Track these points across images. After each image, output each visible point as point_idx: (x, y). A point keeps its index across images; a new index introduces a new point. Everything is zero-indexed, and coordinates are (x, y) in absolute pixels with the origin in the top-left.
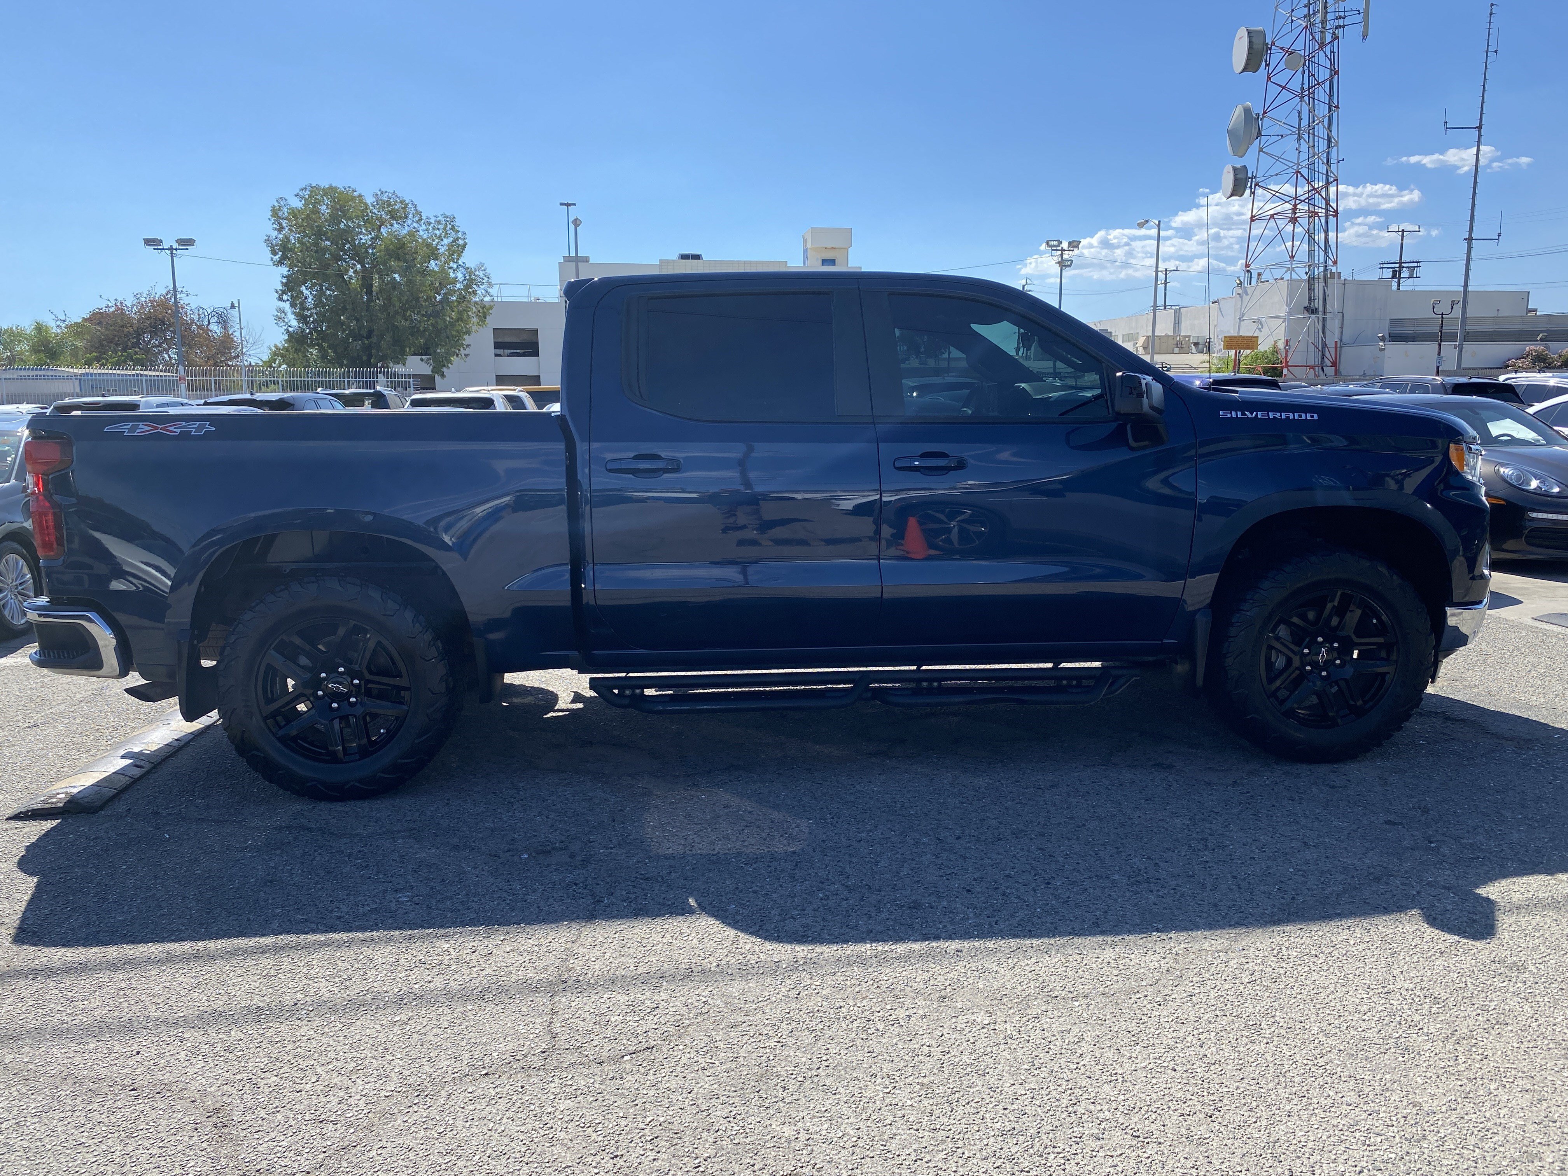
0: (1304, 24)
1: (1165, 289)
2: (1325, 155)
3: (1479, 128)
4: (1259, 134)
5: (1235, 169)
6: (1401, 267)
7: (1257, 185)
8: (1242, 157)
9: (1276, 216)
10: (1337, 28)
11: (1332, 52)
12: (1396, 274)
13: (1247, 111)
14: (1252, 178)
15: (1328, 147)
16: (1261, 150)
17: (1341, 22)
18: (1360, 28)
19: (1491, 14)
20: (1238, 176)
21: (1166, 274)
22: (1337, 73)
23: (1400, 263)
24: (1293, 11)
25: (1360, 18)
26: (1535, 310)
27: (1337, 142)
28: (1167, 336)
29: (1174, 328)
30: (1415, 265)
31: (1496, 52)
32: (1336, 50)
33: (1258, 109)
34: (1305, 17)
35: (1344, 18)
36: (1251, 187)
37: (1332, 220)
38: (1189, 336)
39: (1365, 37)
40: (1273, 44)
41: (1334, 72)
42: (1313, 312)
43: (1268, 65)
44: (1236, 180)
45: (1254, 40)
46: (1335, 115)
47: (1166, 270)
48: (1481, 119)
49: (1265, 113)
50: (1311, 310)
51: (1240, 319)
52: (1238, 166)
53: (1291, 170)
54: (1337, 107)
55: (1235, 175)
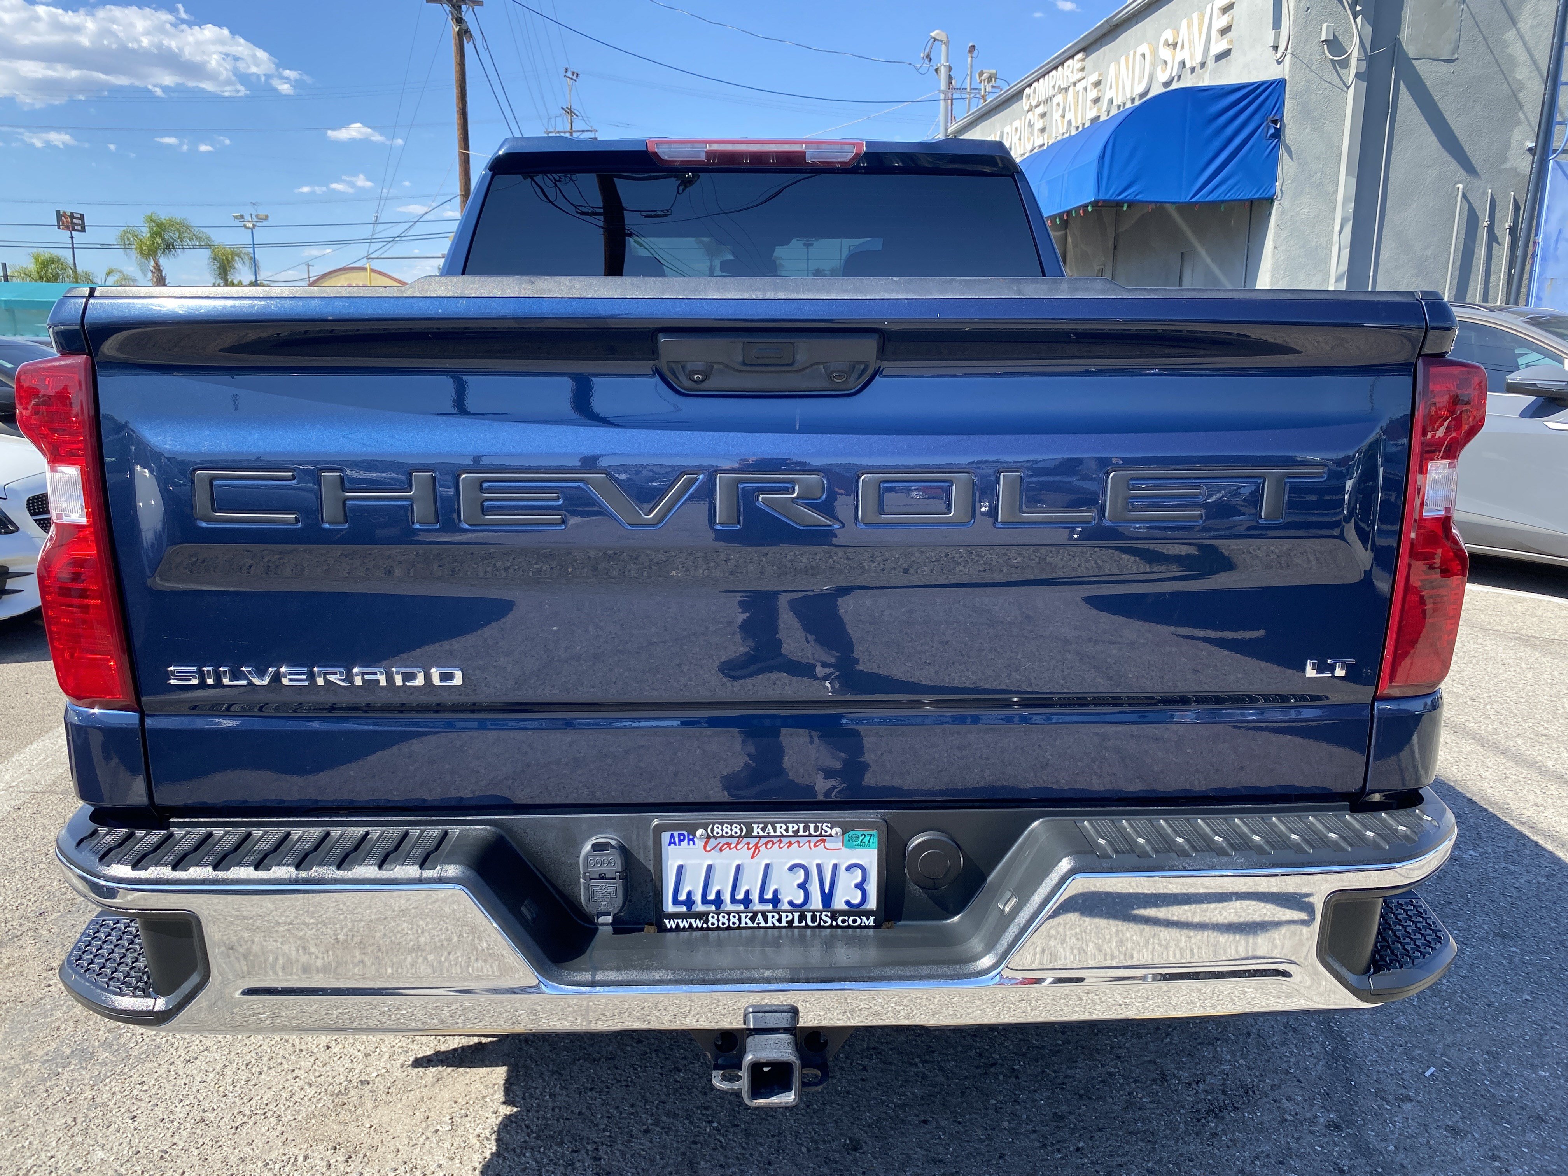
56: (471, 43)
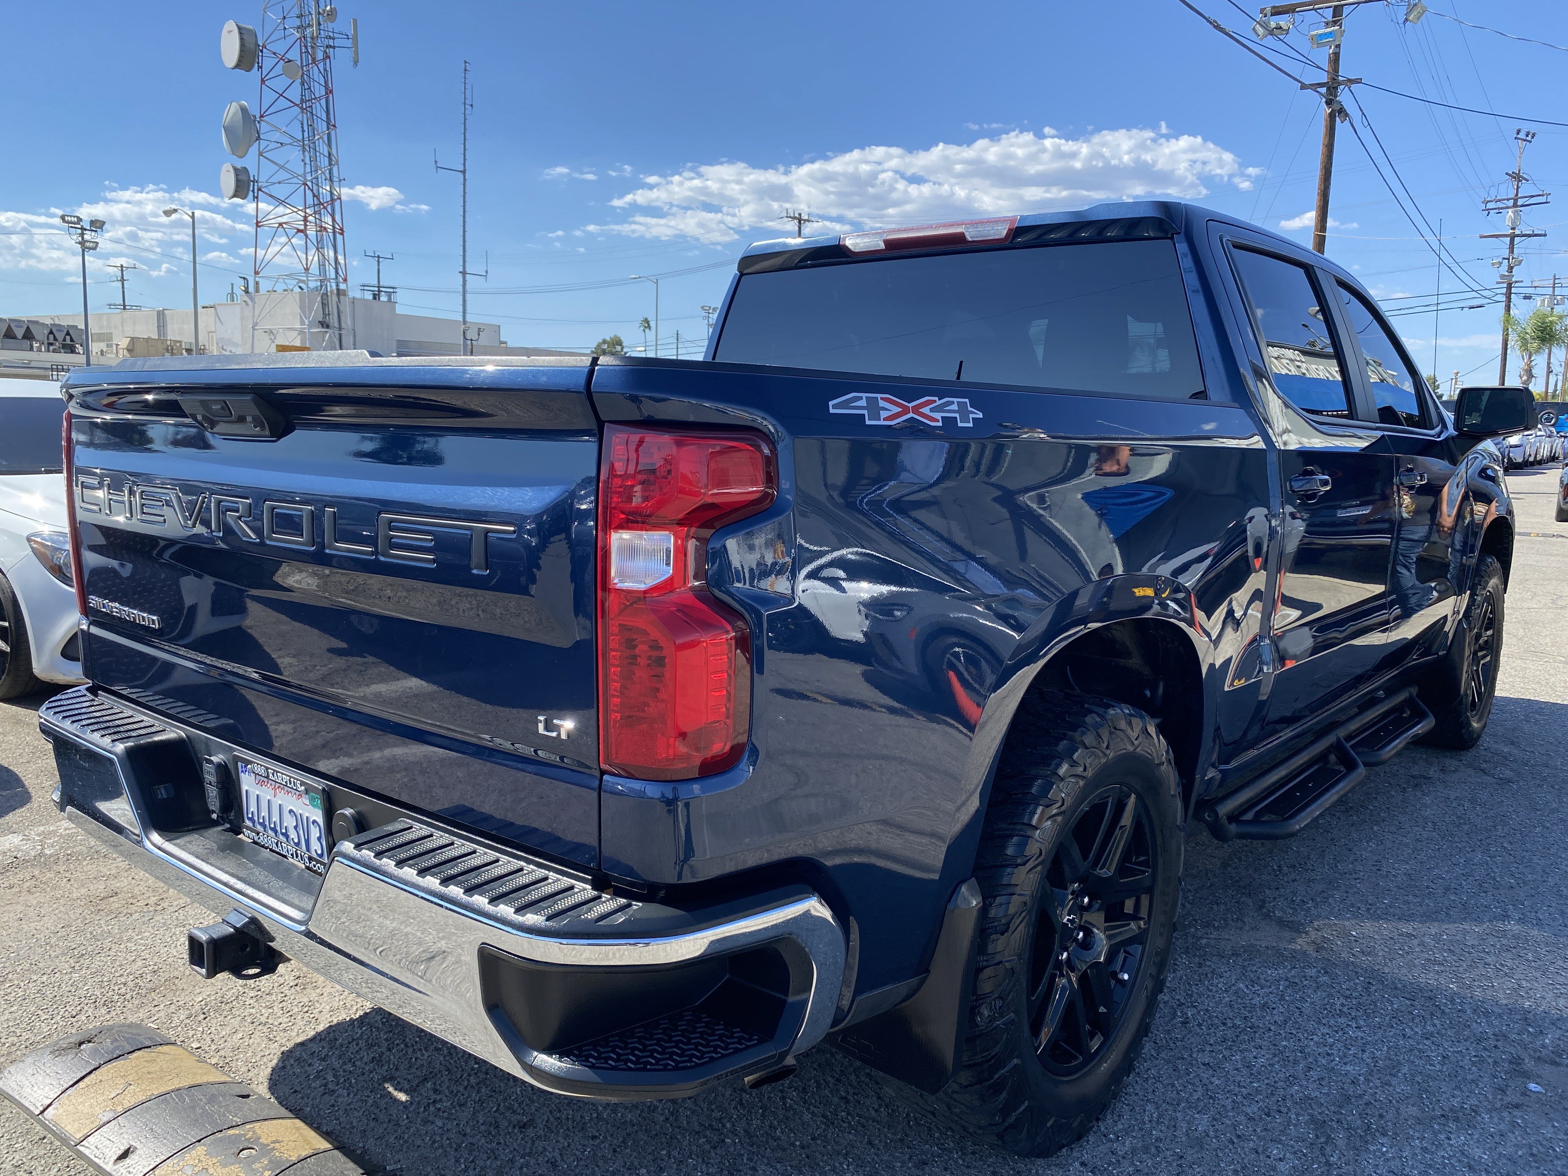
0: (298, 35)
1: (123, 287)
2: (327, 172)
3: (464, 172)
4: (258, 138)
5: (235, 169)
6: (379, 291)
7: (259, 189)
8: (242, 157)
9: (284, 226)
10: (327, 47)
11: (325, 70)
12: (376, 297)
13: (244, 110)
14: (253, 182)
15: (330, 164)
16: (261, 154)
17: (331, 42)
18: (349, 54)
19: (466, 70)
20: (240, 177)
21: (122, 271)
22: (331, 92)
23: (379, 287)
24: (284, 18)
25: (349, 43)
26: (505, 343)
27: (337, 161)
28: (148, 340)
29: (159, 331)
30: (391, 290)
31: (472, 105)
32: (328, 69)
33: (255, 111)
34: (298, 27)
35: (334, 39)
36: (253, 191)
37: (339, 237)
38: (180, 342)
39: (356, 62)
40: (264, 46)
41: (329, 91)
42: (328, 327)
43: (261, 67)
44: (238, 181)
45: (244, 37)
46: (333, 133)
47: (122, 266)
48: (464, 164)
49: (262, 116)
50: (324, 324)
51: (253, 328)
52: (239, 167)
53: (295, 180)
54: (334, 126)
55: (237, 175)
56: (1347, 122)
